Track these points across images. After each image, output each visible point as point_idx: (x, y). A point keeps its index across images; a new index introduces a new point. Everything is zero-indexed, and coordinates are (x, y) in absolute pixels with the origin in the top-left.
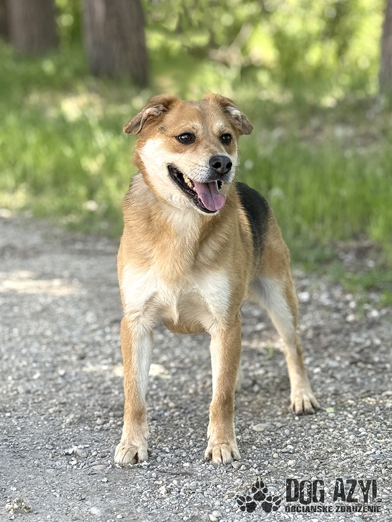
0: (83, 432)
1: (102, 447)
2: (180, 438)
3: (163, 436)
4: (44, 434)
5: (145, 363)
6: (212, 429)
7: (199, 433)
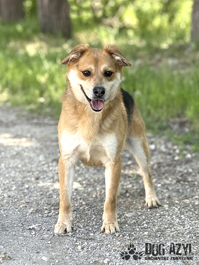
0: (38, 217)
1: (48, 225)
2: (89, 220)
3: (79, 220)
4: (18, 219)
5: (71, 181)
6: (105, 216)
7: (98, 218)
